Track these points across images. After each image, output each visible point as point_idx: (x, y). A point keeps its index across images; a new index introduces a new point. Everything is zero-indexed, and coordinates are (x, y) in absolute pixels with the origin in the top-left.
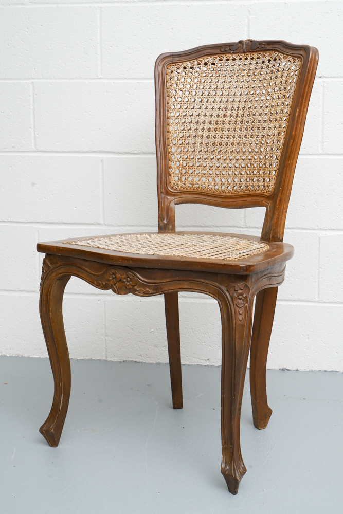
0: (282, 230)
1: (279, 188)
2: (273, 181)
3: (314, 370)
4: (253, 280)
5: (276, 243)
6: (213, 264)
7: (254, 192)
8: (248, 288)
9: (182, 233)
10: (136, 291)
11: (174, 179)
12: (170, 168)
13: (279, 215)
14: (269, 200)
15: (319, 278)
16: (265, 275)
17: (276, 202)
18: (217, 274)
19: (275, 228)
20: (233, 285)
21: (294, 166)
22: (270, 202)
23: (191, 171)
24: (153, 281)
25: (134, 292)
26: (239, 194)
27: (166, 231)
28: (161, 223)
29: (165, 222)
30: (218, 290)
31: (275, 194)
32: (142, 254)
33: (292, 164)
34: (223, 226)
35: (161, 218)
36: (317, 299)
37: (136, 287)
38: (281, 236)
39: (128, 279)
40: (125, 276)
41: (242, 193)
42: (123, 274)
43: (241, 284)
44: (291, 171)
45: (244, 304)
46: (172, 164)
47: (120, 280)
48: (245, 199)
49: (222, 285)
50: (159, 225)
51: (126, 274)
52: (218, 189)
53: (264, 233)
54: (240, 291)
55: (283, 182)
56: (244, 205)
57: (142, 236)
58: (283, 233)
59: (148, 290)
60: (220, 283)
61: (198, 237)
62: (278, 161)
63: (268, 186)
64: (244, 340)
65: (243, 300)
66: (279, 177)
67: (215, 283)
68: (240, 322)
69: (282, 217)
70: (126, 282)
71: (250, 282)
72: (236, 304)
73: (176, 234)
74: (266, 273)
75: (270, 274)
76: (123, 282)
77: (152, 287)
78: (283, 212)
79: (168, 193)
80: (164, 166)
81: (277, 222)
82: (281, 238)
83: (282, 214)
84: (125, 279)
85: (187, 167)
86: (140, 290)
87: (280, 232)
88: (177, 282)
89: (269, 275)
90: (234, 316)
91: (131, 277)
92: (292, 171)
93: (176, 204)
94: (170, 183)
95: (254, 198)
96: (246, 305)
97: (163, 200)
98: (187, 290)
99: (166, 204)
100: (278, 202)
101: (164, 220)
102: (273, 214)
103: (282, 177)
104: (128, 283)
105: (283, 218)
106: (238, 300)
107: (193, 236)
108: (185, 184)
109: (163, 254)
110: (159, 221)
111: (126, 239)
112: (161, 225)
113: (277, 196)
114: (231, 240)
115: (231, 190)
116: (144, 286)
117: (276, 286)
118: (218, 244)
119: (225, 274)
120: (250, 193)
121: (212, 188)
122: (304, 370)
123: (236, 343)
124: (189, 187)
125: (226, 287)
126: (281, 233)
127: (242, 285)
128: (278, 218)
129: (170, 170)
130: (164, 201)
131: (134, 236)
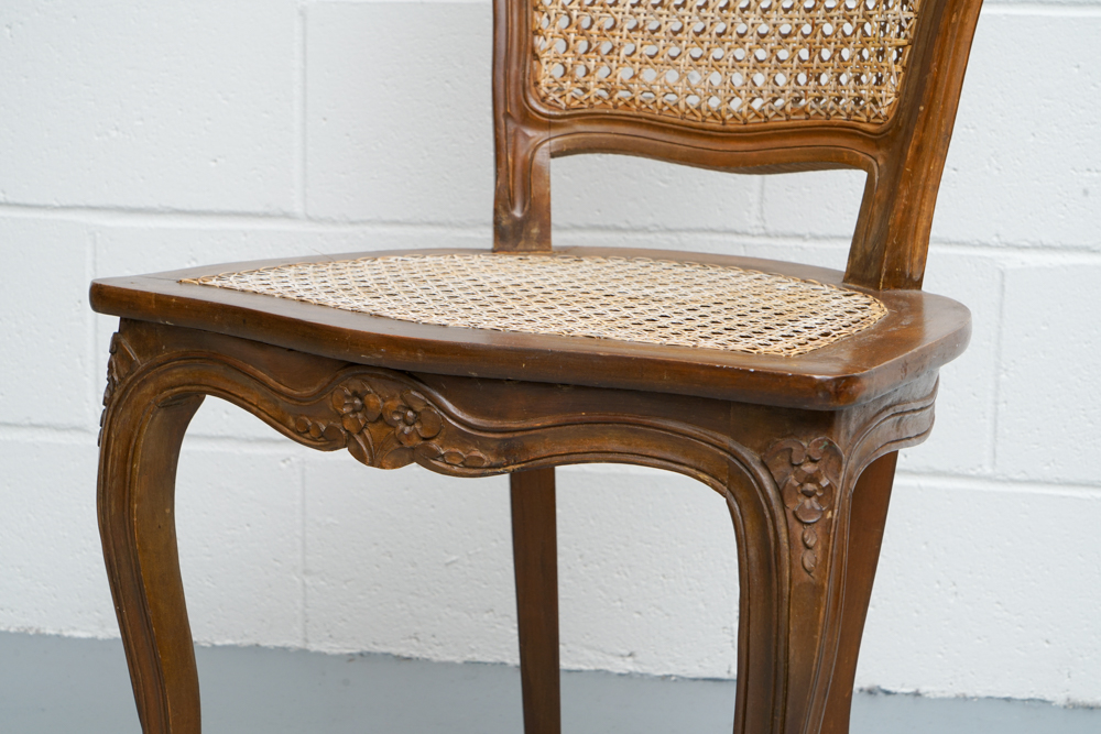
0: (918, 251)
1: (913, 109)
2: (893, 83)
3: (970, 694)
4: (853, 426)
5: (901, 292)
6: (714, 368)
7: (822, 120)
8: (837, 454)
9: (575, 253)
10: (436, 456)
11: (549, 72)
12: (536, 33)
13: (911, 198)
14: (878, 147)
16: (887, 408)
17: (902, 155)
18: (725, 405)
19: (899, 244)
20: (785, 443)
21: (967, 33)
22: (879, 153)
23: (605, 47)
24: (495, 424)
25: (427, 459)
26: (769, 124)
27: (521, 245)
28: (504, 216)
29: (518, 213)
30: (729, 462)
31: (899, 128)
32: (457, 328)
33: (963, 24)
34: (689, 230)
35: (503, 201)
36: (988, 471)
37: (434, 444)
38: (915, 269)
39: (410, 413)
40: (398, 402)
41: (782, 121)
42: (392, 398)
43: (810, 444)
44: (957, 50)
45: (823, 513)
46: (542, 21)
47: (381, 417)
48: (789, 142)
49: (743, 444)
50: (497, 223)
51: (402, 398)
52: (699, 108)
53: (858, 256)
54: (809, 468)
55: (929, 85)
56: (788, 163)
57: (442, 260)
58: (923, 261)
59: (477, 453)
60: (736, 438)
61: (631, 265)
62: (912, 15)
63: (874, 101)
64: (818, 637)
65: (819, 499)
66: (917, 69)
67: (720, 436)
68: (806, 576)
69: (921, 203)
70: (401, 426)
71: (843, 433)
72: (794, 513)
73: (553, 255)
74: (889, 402)
75: (900, 402)
76: (392, 425)
77: (493, 445)
78: (925, 188)
79: (528, 118)
80: (516, 29)
81: (905, 223)
82: (916, 277)
83: (923, 196)
84: (397, 413)
85: (594, 30)
86: (450, 454)
87: (912, 255)
88: (582, 427)
89: (899, 409)
90: (786, 556)
91: (419, 408)
92: (962, 49)
93: (553, 155)
94: (537, 83)
95: (825, 141)
96: (829, 515)
97: (511, 139)
98: (616, 456)
99: (521, 153)
100: (910, 153)
101: (513, 206)
102: (893, 195)
103: (925, 69)
104: (407, 429)
105: (925, 208)
106: (801, 499)
107: (611, 263)
108: (585, 90)
109: (528, 328)
110: (496, 211)
111: (391, 269)
112: (504, 223)
113: (908, 133)
114: (744, 278)
115: (744, 109)
116: (463, 439)
118: (707, 294)
119: (758, 406)
120: (809, 122)
121: (677, 105)
122: (939, 695)
123: (792, 651)
124: (598, 98)
125: (759, 450)
126: (916, 259)
127: (817, 444)
128: (908, 210)
129: (539, 42)
130: (515, 144)
131: (417, 260)
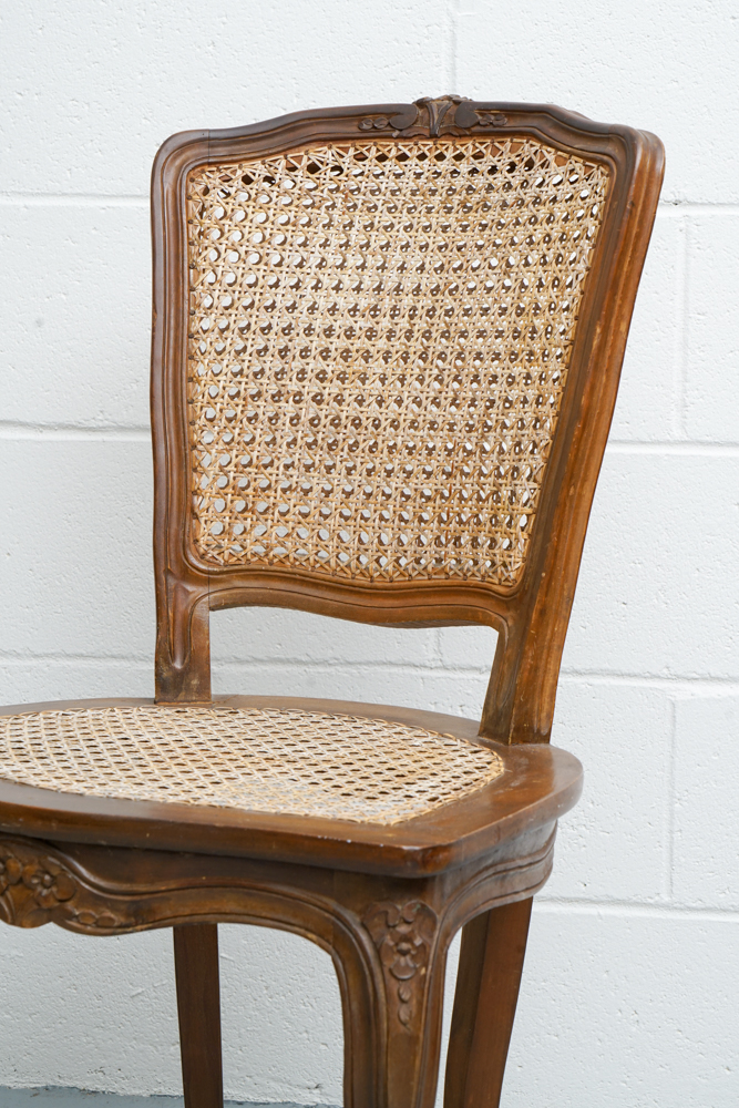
0: (546, 706)
1: (537, 574)
2: (521, 548)
4: (448, 888)
5: (529, 746)
6: (315, 839)
7: (459, 580)
8: (431, 916)
9: (232, 703)
10: (71, 916)
11: (208, 530)
12: (195, 493)
13: (537, 658)
14: (508, 609)
15: (671, 832)
16: (487, 868)
17: (528, 618)
18: (329, 872)
19: (526, 701)
20: (381, 906)
21: (585, 504)
22: (509, 614)
23: (261, 506)
24: (125, 887)
25: (64, 919)
26: (413, 583)
27: (182, 696)
28: (165, 668)
29: (178, 665)
30: (334, 923)
31: (525, 592)
33: (580, 496)
34: (368, 663)
35: (163, 655)
36: (666, 899)
37: (70, 906)
38: (543, 724)
39: (47, 877)
40: (36, 867)
41: (424, 580)
42: (31, 863)
43: (405, 907)
44: (576, 520)
45: (417, 971)
46: (203, 482)
47: (21, 881)
48: (431, 600)
49: (346, 906)
50: (158, 675)
51: (40, 863)
52: (348, 566)
53: (491, 712)
54: (403, 929)
55: (550, 553)
56: (430, 620)
57: (105, 714)
58: (550, 716)
59: (108, 914)
60: (340, 901)
61: (283, 718)
62: (536, 486)
63: (504, 565)
64: (414, 1084)
65: (413, 957)
66: (540, 537)
67: (326, 899)
68: (402, 1028)
69: (547, 663)
70: (39, 889)
71: (437, 895)
72: (391, 971)
73: (210, 707)
74: (490, 862)
75: (503, 861)
76: (31, 888)
77: (123, 907)
78: (550, 648)
79: (187, 574)
80: (175, 488)
81: (531, 682)
82: (544, 732)
83: (549, 655)
84: (35, 876)
85: (250, 491)
86: (83, 915)
87: (540, 711)
88: (203, 891)
89: (500, 867)
90: (383, 1009)
91: (55, 872)
92: (581, 518)
93: (212, 609)
94: (196, 541)
95: (462, 600)
96: (423, 971)
97: (172, 595)
98: (233, 917)
99: (181, 608)
100: (534, 616)
101: (174, 659)
102: (521, 655)
103: (547, 539)
104: (45, 892)
105: (551, 667)
106: (396, 957)
107: (265, 716)
108: (244, 548)
110: (157, 663)
111: (50, 726)
112: (165, 675)
113: (533, 598)
114: (386, 732)
115: (390, 568)
116: (95, 901)
117: (524, 896)
119: (357, 874)
120: (448, 582)
121: (328, 562)
123: (390, 1097)
124: (254, 555)
125: (360, 912)
126: (544, 715)
127: (410, 908)
128: (535, 669)
129: (197, 500)
130: (176, 599)
131: (77, 714)
